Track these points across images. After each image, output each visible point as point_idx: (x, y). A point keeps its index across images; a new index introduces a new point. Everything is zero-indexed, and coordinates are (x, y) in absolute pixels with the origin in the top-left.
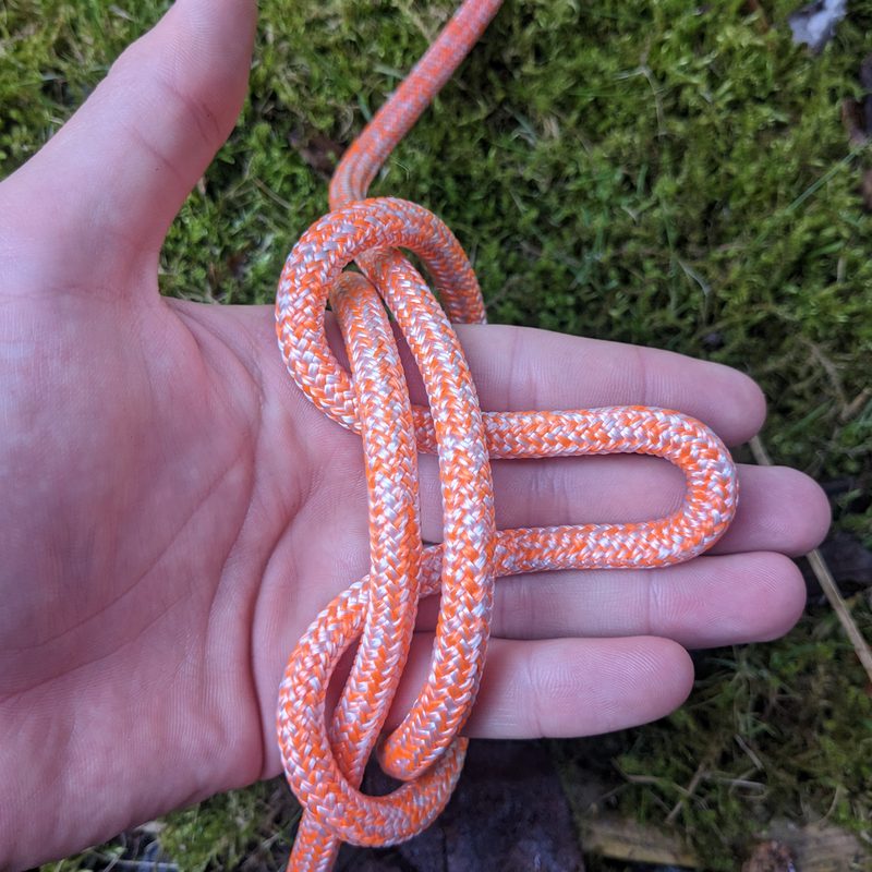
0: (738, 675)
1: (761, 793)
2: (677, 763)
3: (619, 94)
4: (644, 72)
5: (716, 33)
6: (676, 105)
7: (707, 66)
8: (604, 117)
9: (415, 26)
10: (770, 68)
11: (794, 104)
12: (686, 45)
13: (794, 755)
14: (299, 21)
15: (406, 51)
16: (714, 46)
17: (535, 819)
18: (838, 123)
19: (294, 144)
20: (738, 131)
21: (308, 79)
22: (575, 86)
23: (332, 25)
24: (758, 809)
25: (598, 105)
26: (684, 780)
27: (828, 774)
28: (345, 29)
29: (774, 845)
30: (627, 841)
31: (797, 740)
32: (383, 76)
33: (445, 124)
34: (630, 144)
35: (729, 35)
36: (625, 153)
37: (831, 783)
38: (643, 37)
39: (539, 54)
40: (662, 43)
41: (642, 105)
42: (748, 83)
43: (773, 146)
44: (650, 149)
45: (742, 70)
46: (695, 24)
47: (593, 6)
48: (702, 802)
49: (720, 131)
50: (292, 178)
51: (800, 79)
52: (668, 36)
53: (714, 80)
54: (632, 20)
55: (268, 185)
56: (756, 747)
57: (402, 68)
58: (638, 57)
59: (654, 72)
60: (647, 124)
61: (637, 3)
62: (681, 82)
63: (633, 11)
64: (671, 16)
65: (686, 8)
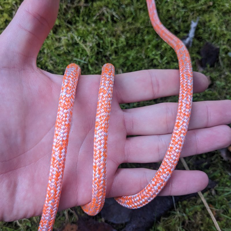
0: (176, 216)
4: (143, 56)
5: (162, 45)
6: (152, 64)
7: (160, 53)
9: (84, 48)
12: (154, 49)
14: (53, 48)
15: (81, 54)
16: (162, 48)
18: (195, 66)
21: (56, 62)
22: (126, 60)
23: (62, 48)
25: (132, 65)
28: (65, 49)
32: (75, 61)
35: (165, 45)
38: (143, 46)
39: (116, 53)
40: (148, 48)
41: (143, 64)
42: (171, 57)
45: (169, 54)
46: (157, 42)
47: (129, 40)
52: (150, 46)
53: (162, 57)
54: (140, 43)
57: (80, 58)
58: (142, 52)
59: (146, 56)
61: (141, 38)
62: (153, 58)
63: (140, 40)
64: (150, 41)
65: (154, 39)
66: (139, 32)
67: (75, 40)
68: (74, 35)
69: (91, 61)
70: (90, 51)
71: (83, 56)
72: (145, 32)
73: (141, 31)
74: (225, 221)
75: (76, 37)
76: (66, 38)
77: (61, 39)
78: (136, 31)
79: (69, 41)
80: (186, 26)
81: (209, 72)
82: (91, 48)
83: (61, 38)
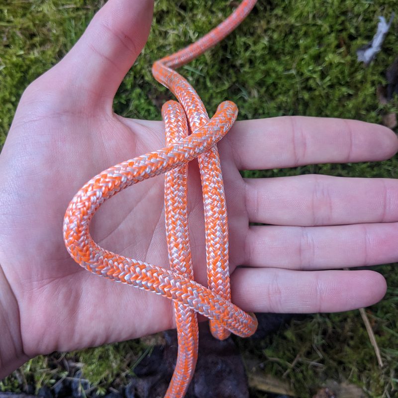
0: (314, 320)
1: (322, 368)
2: (288, 354)
3: (283, 81)
4: (293, 72)
5: (325, 56)
6: (306, 86)
7: (321, 70)
8: (277, 89)
10: (347, 72)
11: (356, 87)
12: (312, 61)
13: (337, 354)
14: (154, 47)
15: (197, 60)
16: (324, 61)
17: (230, 372)
18: (374, 95)
19: (150, 97)
20: (331, 97)
22: (266, 76)
23: (168, 48)
24: (320, 374)
25: (275, 85)
26: (291, 361)
27: (350, 362)
28: (173, 50)
29: (327, 390)
30: (267, 384)
31: (338, 347)
32: (187, 70)
33: (211, 91)
34: (286, 102)
35: (331, 57)
36: (284, 105)
37: (351, 366)
38: (295, 56)
39: (251, 62)
40: (303, 59)
41: (292, 85)
42: (337, 77)
43: (346, 104)
44: (294, 104)
45: (335, 71)
46: (317, 52)
47: (275, 43)
48: (298, 370)
49: (324, 97)
50: (148, 111)
51: (359, 76)
52: (306, 56)
53: (323, 75)
54: (291, 49)
55: (139, 112)
56: (321, 349)
57: (195, 67)
58: (292, 65)
59: (298, 72)
60: (294, 93)
61: (293, 43)
62: (309, 77)
63: (292, 46)
64: (307, 48)
65: (313, 46)
66: (291, 33)
67: (190, 37)
68: (188, 28)
69: (211, 73)
70: (211, 57)
71: (200, 64)
72: (302, 33)
73: (294, 31)
74: (388, 336)
75: (191, 33)
76: (176, 32)
77: (168, 33)
78: (287, 30)
79: (179, 37)
80: (368, 27)
81: (395, 108)
82: (214, 52)
83: (168, 31)
